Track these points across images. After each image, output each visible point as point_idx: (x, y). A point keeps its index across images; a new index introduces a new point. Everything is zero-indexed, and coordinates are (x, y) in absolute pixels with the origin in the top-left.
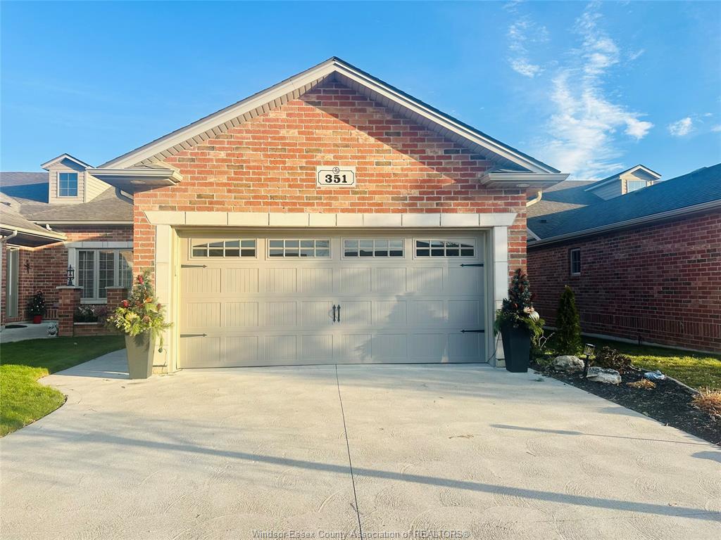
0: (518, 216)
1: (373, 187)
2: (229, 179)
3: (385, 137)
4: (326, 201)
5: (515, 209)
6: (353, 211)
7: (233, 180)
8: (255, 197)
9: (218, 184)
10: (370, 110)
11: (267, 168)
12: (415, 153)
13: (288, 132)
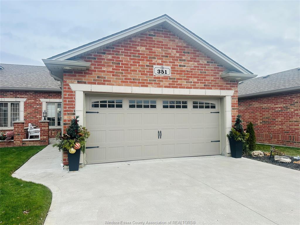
0: (235, 92)
1: (178, 76)
2: (113, 69)
3: (183, 54)
4: (157, 82)
5: (234, 88)
6: (169, 87)
7: (115, 70)
8: (125, 79)
9: (108, 72)
10: (177, 40)
11: (131, 65)
12: (195, 62)
13: (141, 48)
